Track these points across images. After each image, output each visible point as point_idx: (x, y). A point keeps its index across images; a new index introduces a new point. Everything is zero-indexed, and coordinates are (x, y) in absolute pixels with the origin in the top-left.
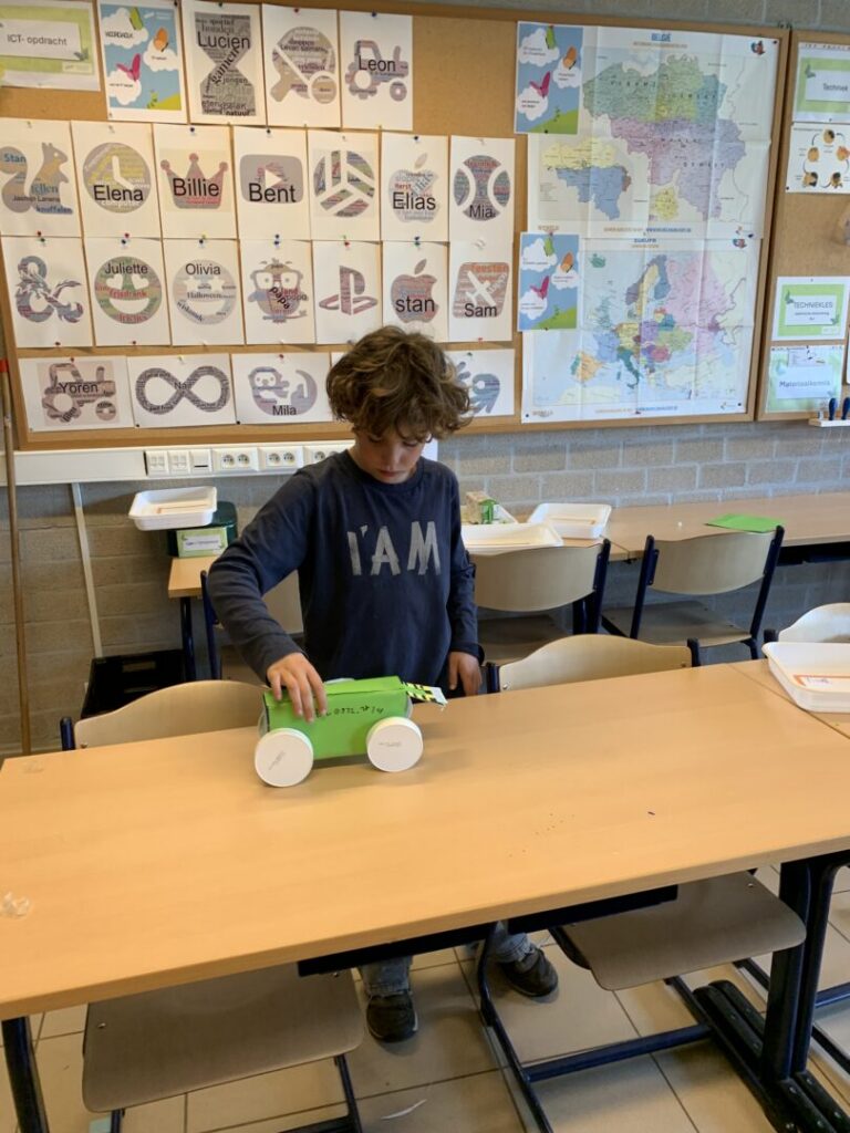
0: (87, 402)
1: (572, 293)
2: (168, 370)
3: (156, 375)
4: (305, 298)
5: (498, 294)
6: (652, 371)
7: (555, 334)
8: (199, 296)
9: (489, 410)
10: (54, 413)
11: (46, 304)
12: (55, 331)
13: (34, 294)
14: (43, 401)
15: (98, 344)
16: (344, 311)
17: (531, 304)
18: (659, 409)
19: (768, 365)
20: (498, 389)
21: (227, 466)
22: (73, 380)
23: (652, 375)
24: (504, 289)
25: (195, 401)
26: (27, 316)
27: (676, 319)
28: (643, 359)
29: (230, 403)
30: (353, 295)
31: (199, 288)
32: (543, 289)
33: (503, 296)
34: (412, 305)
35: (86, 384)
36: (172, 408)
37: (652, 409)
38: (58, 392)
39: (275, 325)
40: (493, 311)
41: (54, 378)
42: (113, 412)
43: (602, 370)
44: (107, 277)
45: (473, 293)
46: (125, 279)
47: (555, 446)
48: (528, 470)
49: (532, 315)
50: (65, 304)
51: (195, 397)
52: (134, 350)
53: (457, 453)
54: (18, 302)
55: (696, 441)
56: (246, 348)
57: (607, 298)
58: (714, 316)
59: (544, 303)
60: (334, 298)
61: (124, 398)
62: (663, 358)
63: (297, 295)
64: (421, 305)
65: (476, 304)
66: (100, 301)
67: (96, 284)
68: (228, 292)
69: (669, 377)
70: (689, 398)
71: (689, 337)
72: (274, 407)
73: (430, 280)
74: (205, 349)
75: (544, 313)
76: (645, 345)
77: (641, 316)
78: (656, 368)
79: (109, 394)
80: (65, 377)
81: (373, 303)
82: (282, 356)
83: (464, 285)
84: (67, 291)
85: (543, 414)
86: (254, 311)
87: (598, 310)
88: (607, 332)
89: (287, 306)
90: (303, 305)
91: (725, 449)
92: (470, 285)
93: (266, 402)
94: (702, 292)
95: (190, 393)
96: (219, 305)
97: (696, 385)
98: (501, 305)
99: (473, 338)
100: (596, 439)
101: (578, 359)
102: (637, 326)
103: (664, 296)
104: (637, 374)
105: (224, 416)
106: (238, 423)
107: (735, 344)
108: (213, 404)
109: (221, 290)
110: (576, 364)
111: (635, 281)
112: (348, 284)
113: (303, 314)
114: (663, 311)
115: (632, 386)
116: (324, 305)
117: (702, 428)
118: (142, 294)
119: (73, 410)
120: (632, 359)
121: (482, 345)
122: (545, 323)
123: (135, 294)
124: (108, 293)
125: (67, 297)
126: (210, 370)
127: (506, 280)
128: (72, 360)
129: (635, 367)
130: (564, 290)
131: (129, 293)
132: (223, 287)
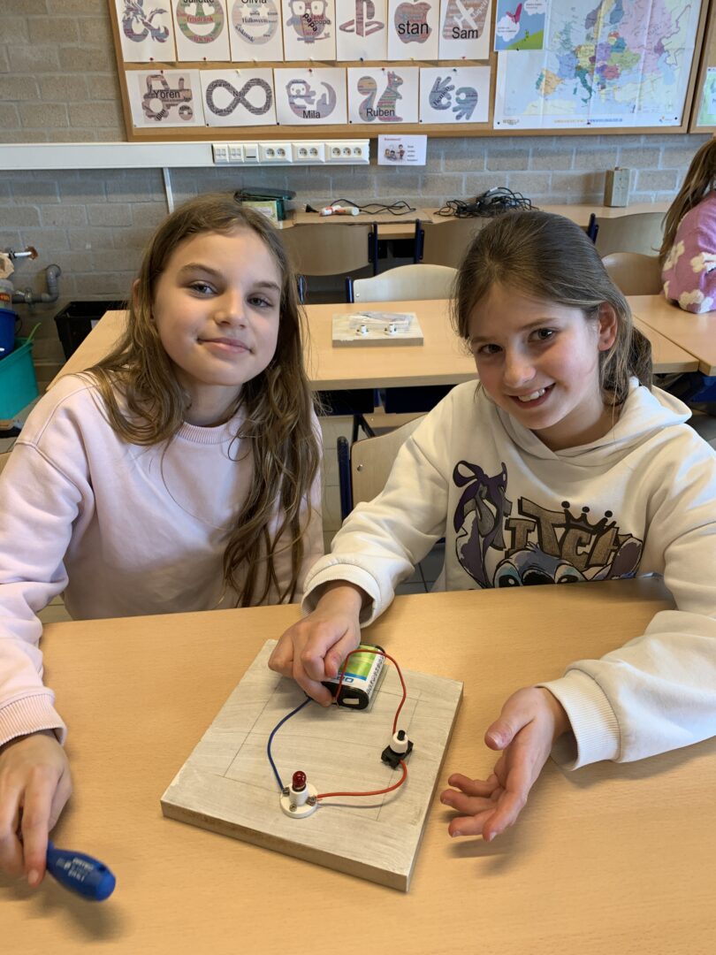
0: (174, 105)
1: (540, 19)
2: (229, 81)
3: (220, 85)
4: (329, 22)
5: (479, 19)
6: (603, 88)
7: (524, 54)
8: (251, 21)
9: (468, 118)
10: (151, 114)
11: (143, 27)
12: (148, 50)
13: (135, 20)
14: (143, 104)
15: (179, 60)
16: (358, 33)
17: (507, 28)
18: (607, 120)
19: (703, 85)
20: (476, 100)
21: (269, 157)
22: (162, 88)
23: (603, 91)
24: (484, 14)
25: (248, 106)
26: (130, 37)
27: (626, 42)
28: (596, 76)
29: (272, 107)
30: (366, 20)
31: (251, 14)
32: (516, 16)
33: (484, 21)
34: (411, 28)
35: (172, 91)
36: (231, 111)
37: (601, 121)
38: (153, 97)
39: (306, 45)
40: (475, 33)
41: (150, 87)
42: (191, 114)
43: (561, 86)
44: (184, 6)
45: (459, 18)
46: (198, 7)
47: (520, 150)
48: (498, 169)
49: (507, 37)
50: (156, 27)
51: (248, 103)
52: (204, 65)
53: (442, 153)
54: (124, 26)
55: (637, 150)
56: (284, 64)
57: (569, 23)
58: (660, 40)
59: (516, 27)
60: (351, 23)
61: (199, 102)
62: (613, 77)
63: (323, 20)
64: (418, 28)
65: (461, 28)
66: (180, 25)
67: (178, 11)
68: (272, 18)
69: (616, 93)
70: (633, 112)
71: (636, 58)
72: (304, 112)
73: (426, 7)
74: (255, 64)
75: (516, 36)
76: (598, 65)
77: (597, 38)
78: (607, 85)
79: (188, 99)
80: (157, 86)
81: (381, 26)
82: (310, 71)
83: (453, 11)
84: (157, 16)
85: (511, 122)
86: (291, 33)
87: (561, 33)
88: (568, 52)
89: (315, 30)
90: (327, 29)
91: (660, 157)
92: (458, 11)
93: (299, 107)
94: (651, 17)
95: (245, 100)
96: (265, 28)
97: (640, 101)
98: (482, 29)
99: (458, 57)
100: (554, 145)
101: (542, 75)
102: (593, 48)
103: (618, 21)
104: (590, 90)
105: (267, 119)
106: (278, 124)
107: (676, 64)
108: (261, 109)
109: (267, 16)
110: (540, 80)
111: (595, 9)
112: (362, 10)
113: (327, 36)
114: (616, 35)
115: (585, 101)
116: (343, 28)
117: (643, 139)
118: (209, 19)
119: (163, 111)
120: (587, 77)
121: (464, 63)
122: (517, 45)
123: (205, 20)
124: (186, 18)
125: (158, 22)
126: (259, 82)
127: (487, 6)
128: (162, 72)
129: (589, 84)
130: (533, 15)
131: (201, 18)
132: (268, 14)
